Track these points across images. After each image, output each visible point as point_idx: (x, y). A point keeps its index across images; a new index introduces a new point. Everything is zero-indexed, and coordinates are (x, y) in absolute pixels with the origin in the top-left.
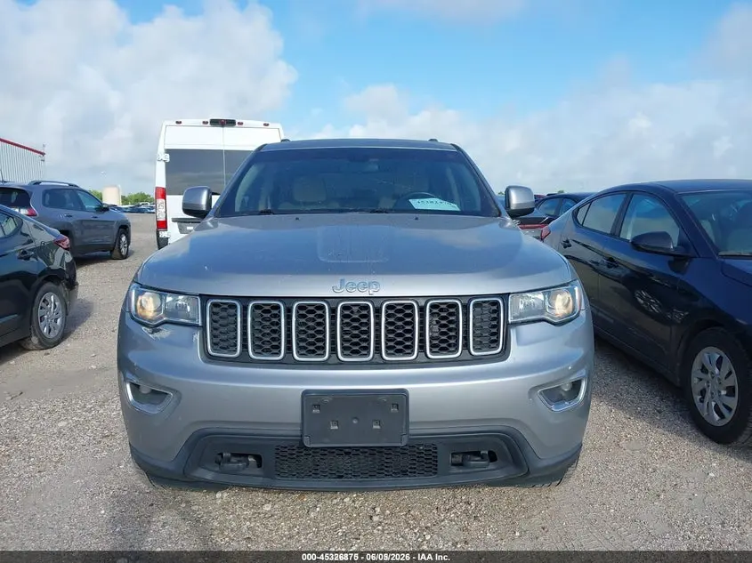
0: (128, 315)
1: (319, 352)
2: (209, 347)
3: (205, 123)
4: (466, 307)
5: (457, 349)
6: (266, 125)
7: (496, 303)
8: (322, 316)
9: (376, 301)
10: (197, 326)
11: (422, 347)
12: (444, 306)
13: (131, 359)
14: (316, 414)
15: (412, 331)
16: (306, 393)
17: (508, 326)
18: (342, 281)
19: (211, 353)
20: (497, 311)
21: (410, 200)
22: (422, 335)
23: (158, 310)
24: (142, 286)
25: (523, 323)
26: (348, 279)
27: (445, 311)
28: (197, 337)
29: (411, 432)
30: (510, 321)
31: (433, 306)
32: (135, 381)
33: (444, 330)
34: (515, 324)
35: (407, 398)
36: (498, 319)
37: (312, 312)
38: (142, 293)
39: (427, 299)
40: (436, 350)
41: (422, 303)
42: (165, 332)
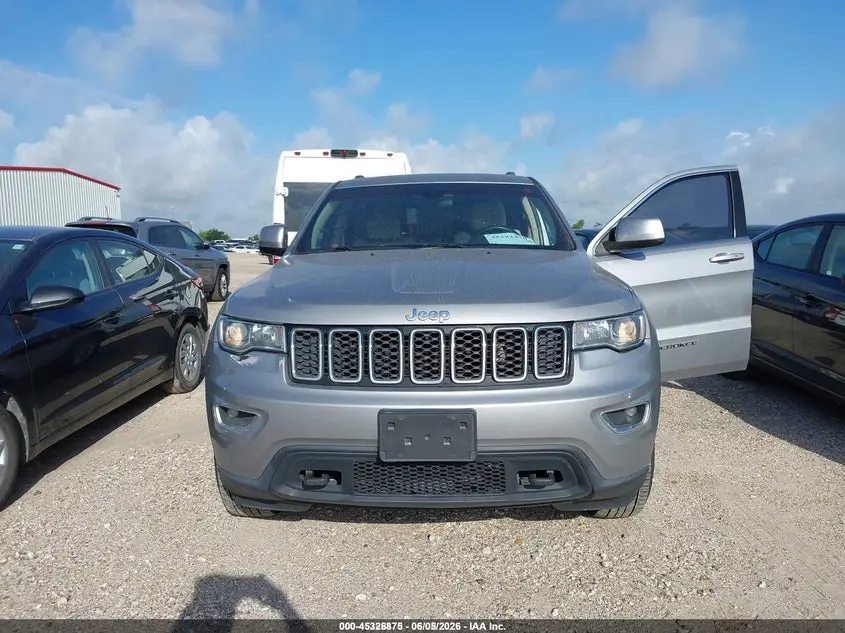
0: (216, 345)
1: (393, 376)
2: (294, 372)
3: (326, 154)
4: (531, 334)
5: (522, 373)
6: (389, 155)
7: (560, 331)
8: (397, 343)
9: (445, 329)
10: (283, 352)
11: (489, 371)
12: (510, 334)
13: (220, 385)
14: (391, 431)
15: (479, 356)
16: (381, 412)
17: (571, 352)
18: (415, 310)
19: (295, 376)
20: (561, 338)
21: (486, 236)
22: (489, 360)
23: (245, 340)
24: (230, 317)
25: (587, 349)
26: (420, 308)
27: (511, 337)
28: (283, 362)
29: (479, 449)
30: (574, 347)
31: (499, 333)
32: (224, 404)
33: (510, 355)
34: (578, 350)
35: (475, 416)
36: (561, 345)
37: (387, 338)
38: (230, 324)
39: (493, 327)
40: (502, 374)
41: (489, 330)
42: (252, 360)
